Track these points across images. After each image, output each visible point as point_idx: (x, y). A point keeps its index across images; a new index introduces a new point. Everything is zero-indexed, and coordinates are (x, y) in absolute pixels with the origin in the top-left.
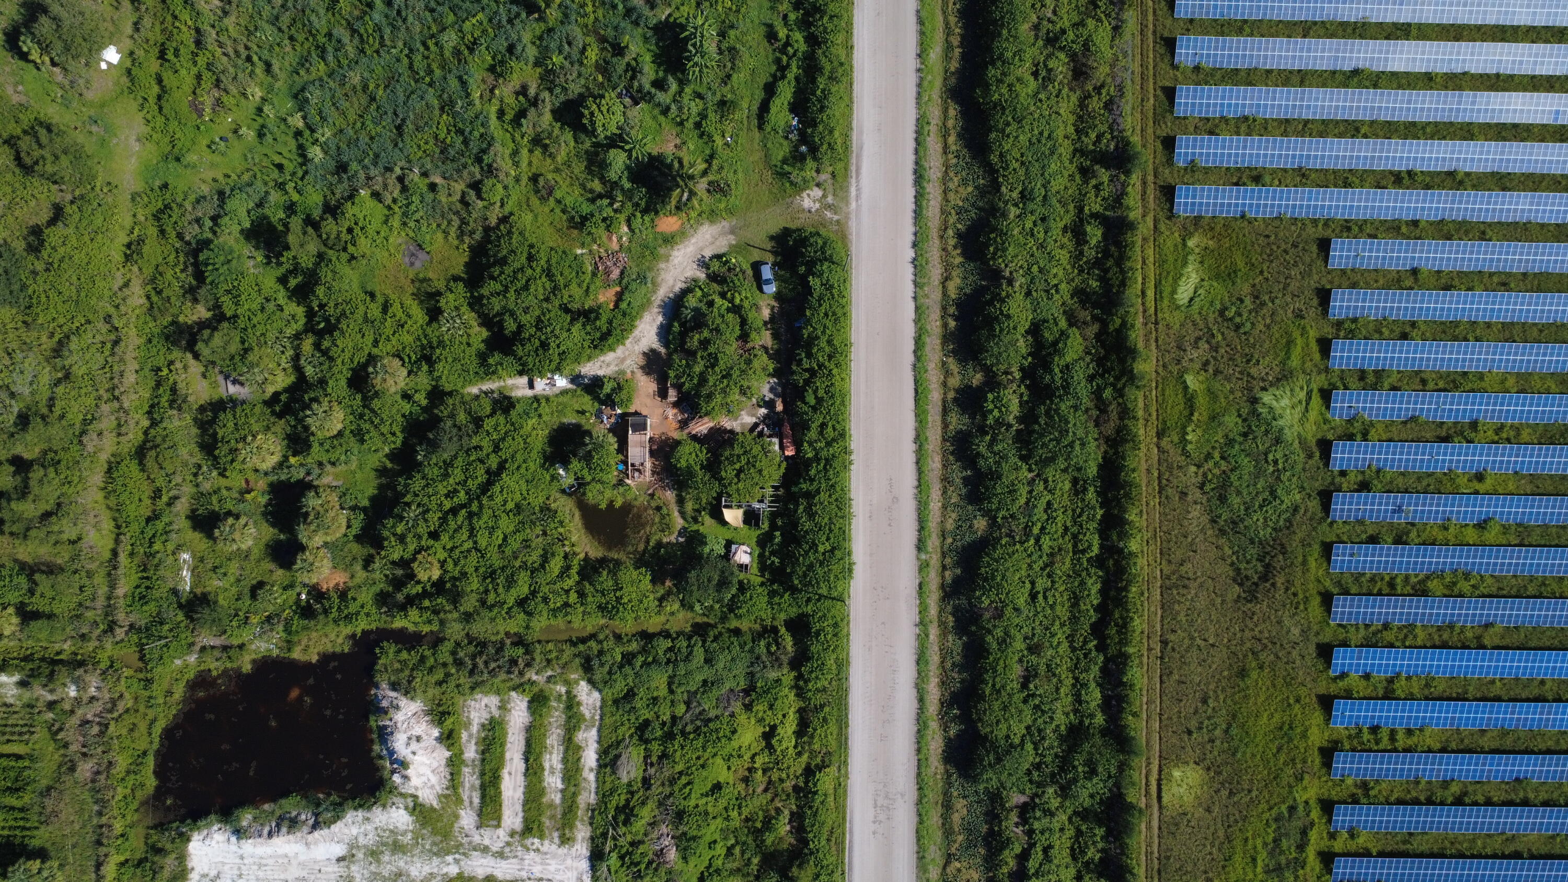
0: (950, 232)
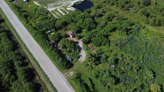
0: (43, 85)
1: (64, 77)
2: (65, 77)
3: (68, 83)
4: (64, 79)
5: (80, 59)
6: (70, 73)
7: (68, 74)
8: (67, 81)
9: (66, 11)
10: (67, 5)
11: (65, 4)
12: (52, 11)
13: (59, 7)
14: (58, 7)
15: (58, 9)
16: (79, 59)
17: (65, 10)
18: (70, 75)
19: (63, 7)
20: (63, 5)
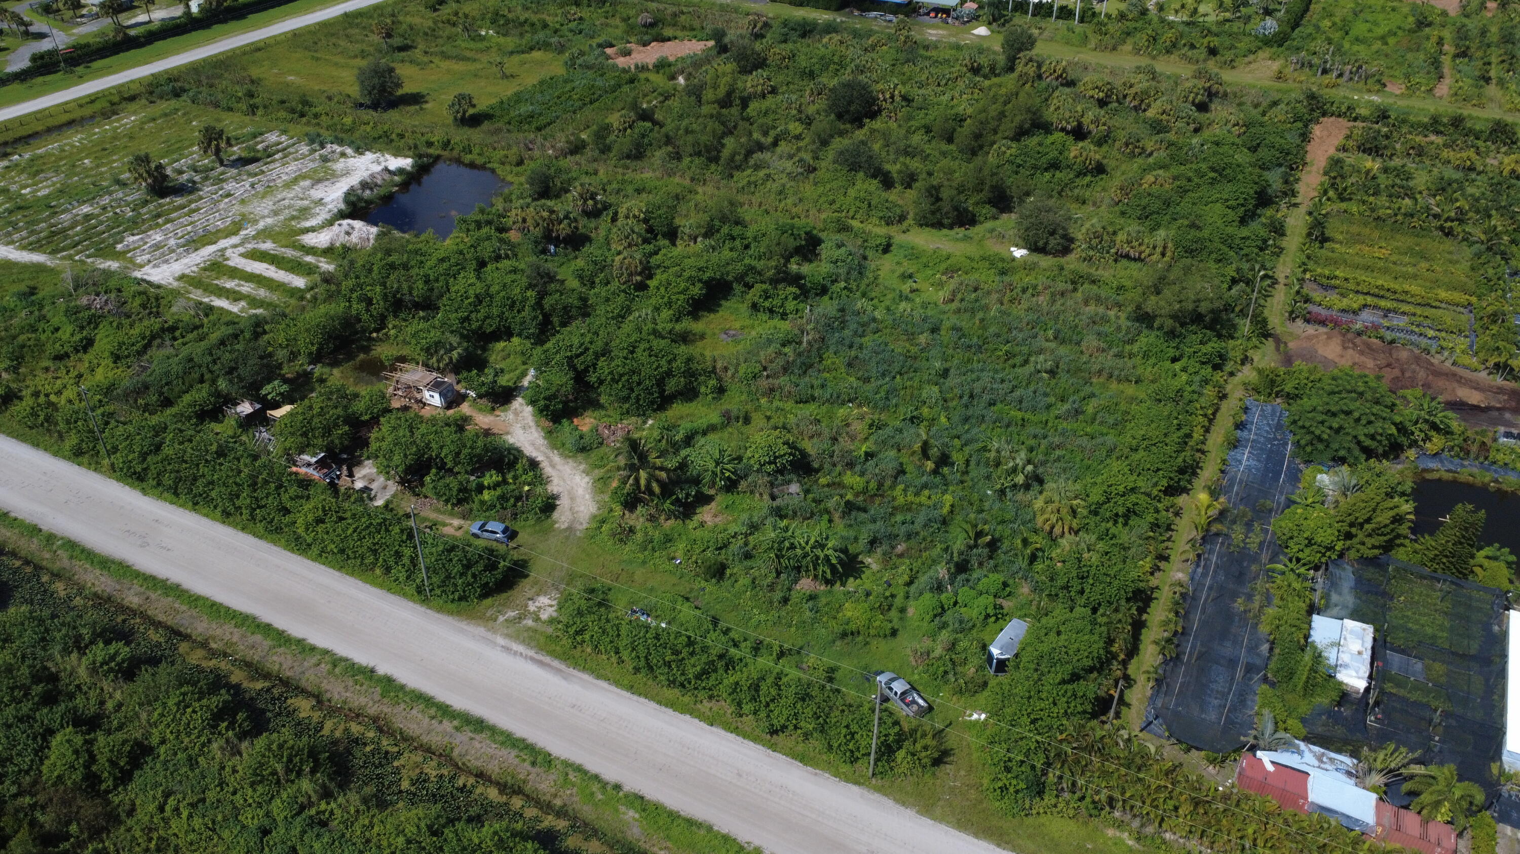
0: (371, 734)
1: (501, 641)
2: (507, 636)
3: (547, 659)
4: (507, 649)
5: (562, 517)
6: (532, 607)
7: (520, 618)
8: (531, 653)
9: (309, 259)
10: (293, 218)
11: (276, 213)
12: (182, 277)
13: (235, 240)
14: (223, 243)
15: (228, 253)
16: (556, 515)
17: (290, 253)
18: (537, 619)
19: (265, 234)
20: (261, 225)
